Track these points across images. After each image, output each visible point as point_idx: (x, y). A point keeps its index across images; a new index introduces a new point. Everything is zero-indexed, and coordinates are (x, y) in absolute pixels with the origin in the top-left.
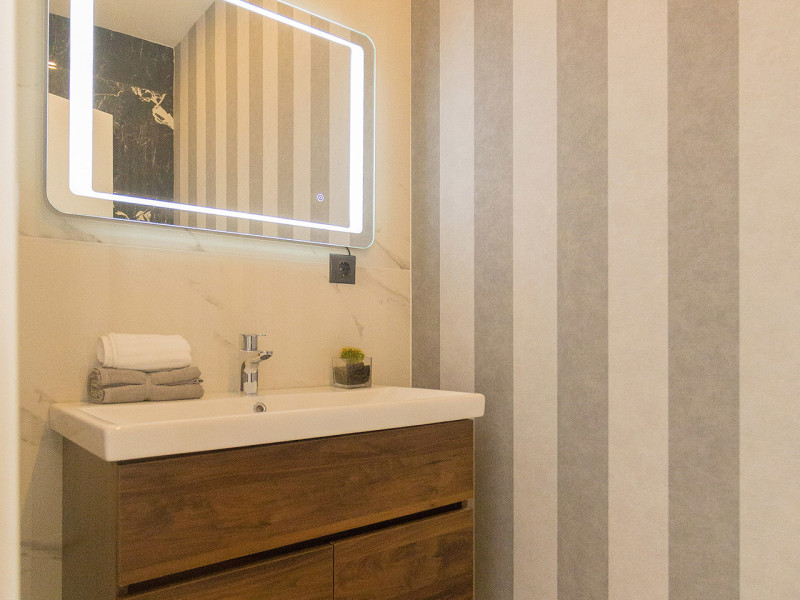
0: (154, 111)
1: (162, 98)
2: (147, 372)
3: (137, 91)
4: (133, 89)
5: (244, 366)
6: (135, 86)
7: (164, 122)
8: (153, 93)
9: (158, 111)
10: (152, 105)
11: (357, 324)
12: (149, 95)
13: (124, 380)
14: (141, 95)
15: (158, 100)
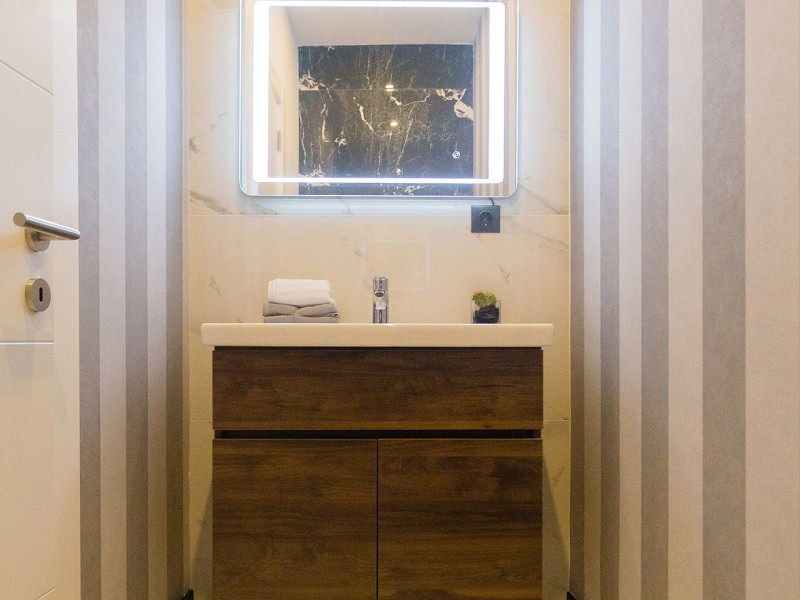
0: (456, 107)
1: (463, 94)
2: (299, 307)
3: (441, 93)
4: (438, 91)
5: (375, 305)
6: (440, 88)
7: (464, 115)
8: (454, 91)
9: (459, 106)
10: (454, 101)
11: (503, 271)
12: (451, 94)
13: (279, 312)
14: (444, 95)
15: (459, 96)
